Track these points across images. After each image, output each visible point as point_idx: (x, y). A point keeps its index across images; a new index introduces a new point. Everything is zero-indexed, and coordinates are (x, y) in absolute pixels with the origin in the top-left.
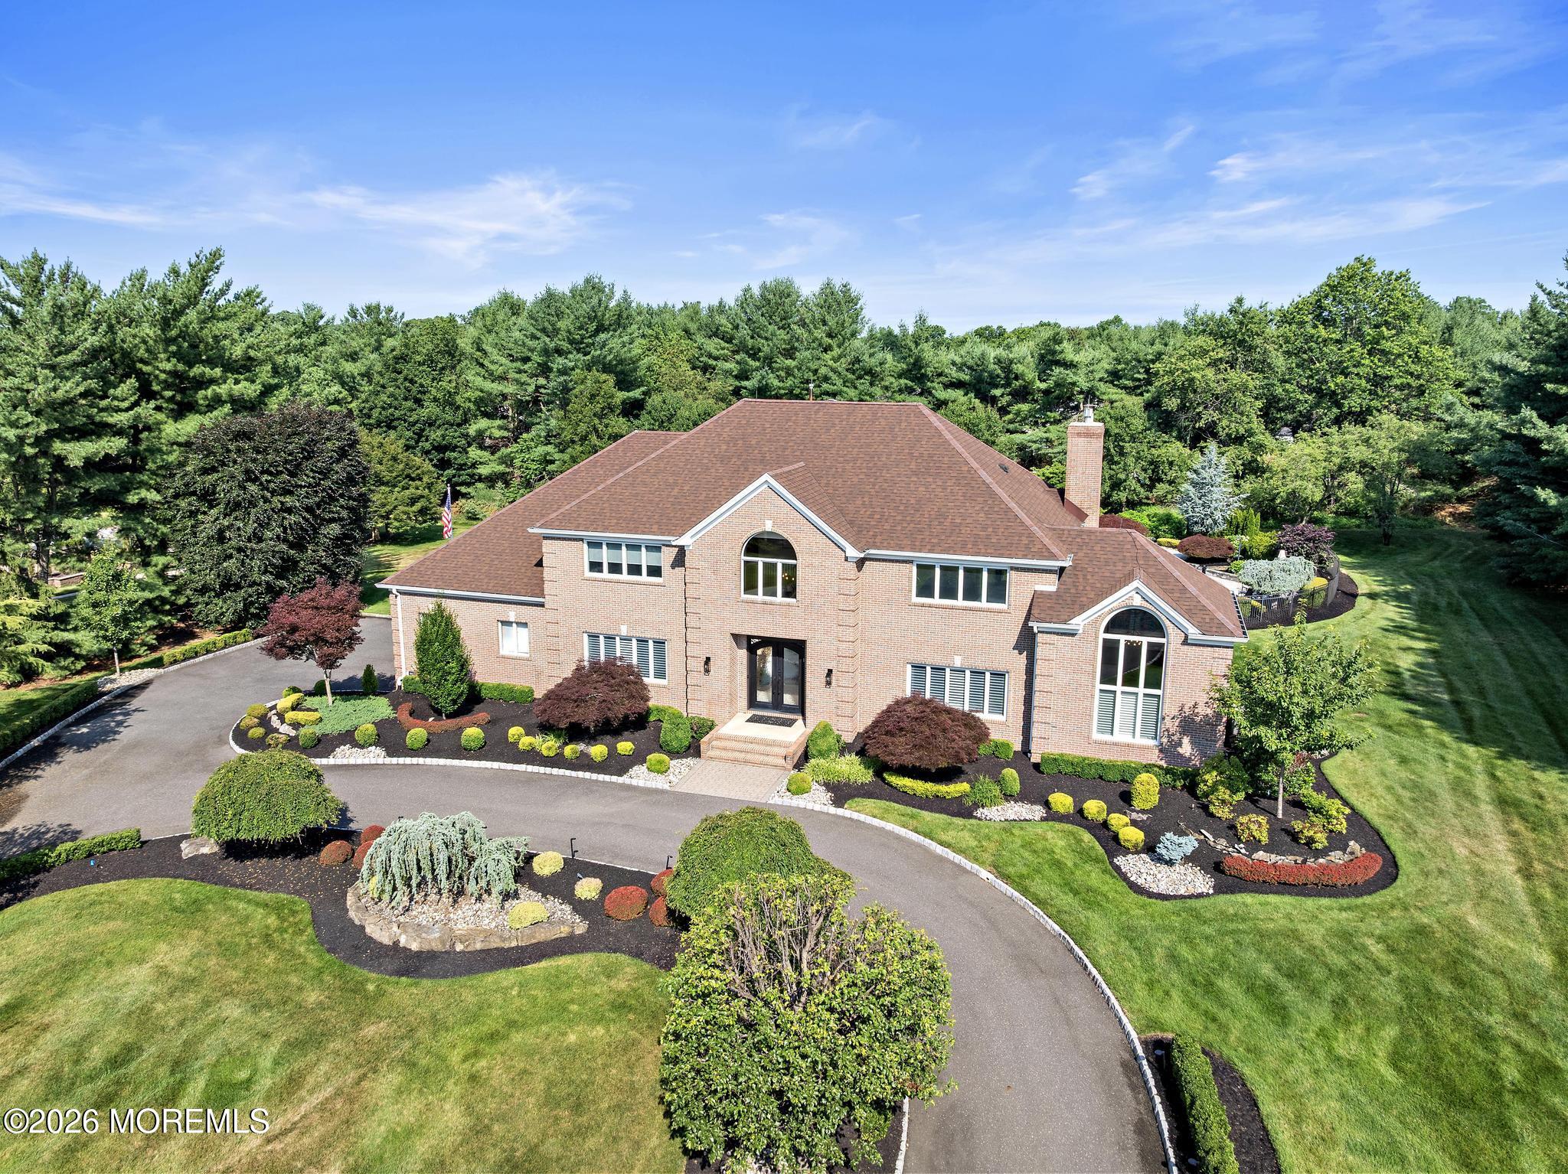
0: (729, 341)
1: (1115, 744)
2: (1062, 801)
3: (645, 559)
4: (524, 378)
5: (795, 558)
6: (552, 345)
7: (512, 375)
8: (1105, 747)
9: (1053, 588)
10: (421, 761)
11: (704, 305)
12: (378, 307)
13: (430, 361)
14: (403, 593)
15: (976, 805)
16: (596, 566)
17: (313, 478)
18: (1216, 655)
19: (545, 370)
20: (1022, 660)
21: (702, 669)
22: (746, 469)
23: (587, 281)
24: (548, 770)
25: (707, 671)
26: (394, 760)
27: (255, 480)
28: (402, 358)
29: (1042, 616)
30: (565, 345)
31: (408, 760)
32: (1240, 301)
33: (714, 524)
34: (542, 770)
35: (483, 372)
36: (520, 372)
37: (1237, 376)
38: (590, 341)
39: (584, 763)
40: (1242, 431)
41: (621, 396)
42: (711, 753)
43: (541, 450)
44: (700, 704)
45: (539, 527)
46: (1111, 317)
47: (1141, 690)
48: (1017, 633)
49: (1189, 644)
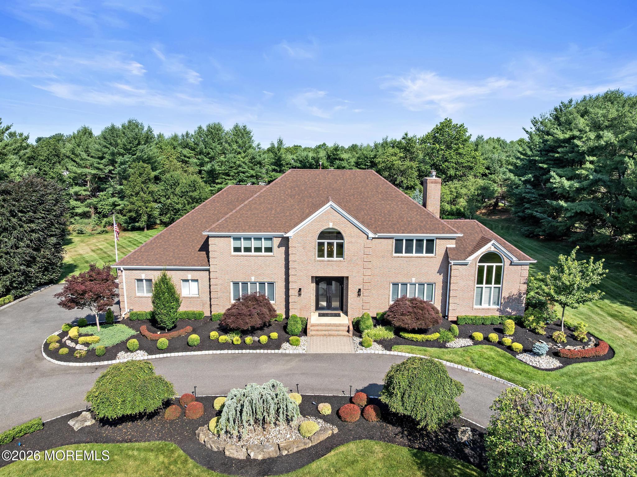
0: (193, 150)
1: (483, 309)
2: (479, 336)
3: (264, 244)
4: (101, 166)
5: (343, 239)
6: (116, 151)
7: (96, 165)
8: (479, 310)
9: (454, 246)
10: (168, 355)
11: (180, 135)
12: (15, 133)
13: (48, 159)
14: (125, 269)
15: (445, 342)
16: (237, 249)
17: (44, 214)
18: (523, 269)
19: (113, 162)
20: (441, 278)
21: (297, 294)
22: (304, 200)
23: (130, 122)
24: (240, 351)
25: (300, 295)
26: (154, 357)
27: (14, 216)
28: (32, 158)
29: (454, 258)
30: (122, 151)
31: (161, 356)
32: (406, 135)
33: (304, 226)
34: (237, 351)
35: (75, 164)
36: (99, 164)
37: (408, 163)
38: (135, 149)
39: (258, 345)
40: (412, 184)
41: (153, 174)
42: (311, 333)
43: (112, 200)
44: (296, 310)
45: (208, 232)
46: (322, 143)
47: (493, 285)
48: (439, 266)
49: (512, 265)
